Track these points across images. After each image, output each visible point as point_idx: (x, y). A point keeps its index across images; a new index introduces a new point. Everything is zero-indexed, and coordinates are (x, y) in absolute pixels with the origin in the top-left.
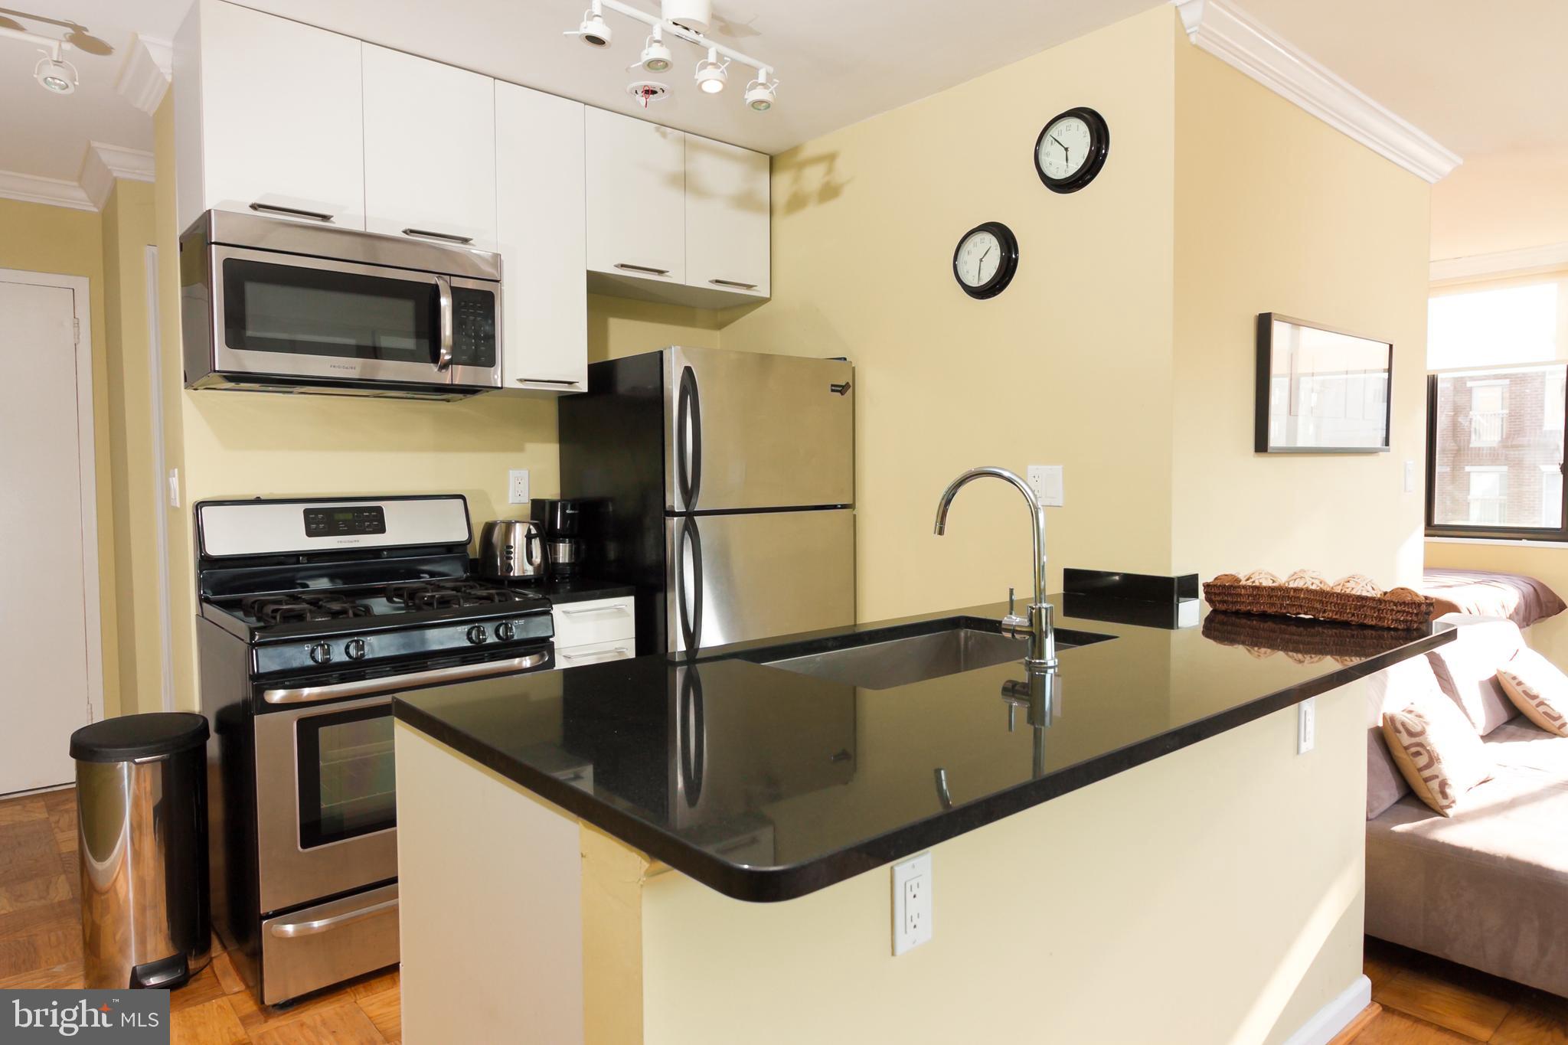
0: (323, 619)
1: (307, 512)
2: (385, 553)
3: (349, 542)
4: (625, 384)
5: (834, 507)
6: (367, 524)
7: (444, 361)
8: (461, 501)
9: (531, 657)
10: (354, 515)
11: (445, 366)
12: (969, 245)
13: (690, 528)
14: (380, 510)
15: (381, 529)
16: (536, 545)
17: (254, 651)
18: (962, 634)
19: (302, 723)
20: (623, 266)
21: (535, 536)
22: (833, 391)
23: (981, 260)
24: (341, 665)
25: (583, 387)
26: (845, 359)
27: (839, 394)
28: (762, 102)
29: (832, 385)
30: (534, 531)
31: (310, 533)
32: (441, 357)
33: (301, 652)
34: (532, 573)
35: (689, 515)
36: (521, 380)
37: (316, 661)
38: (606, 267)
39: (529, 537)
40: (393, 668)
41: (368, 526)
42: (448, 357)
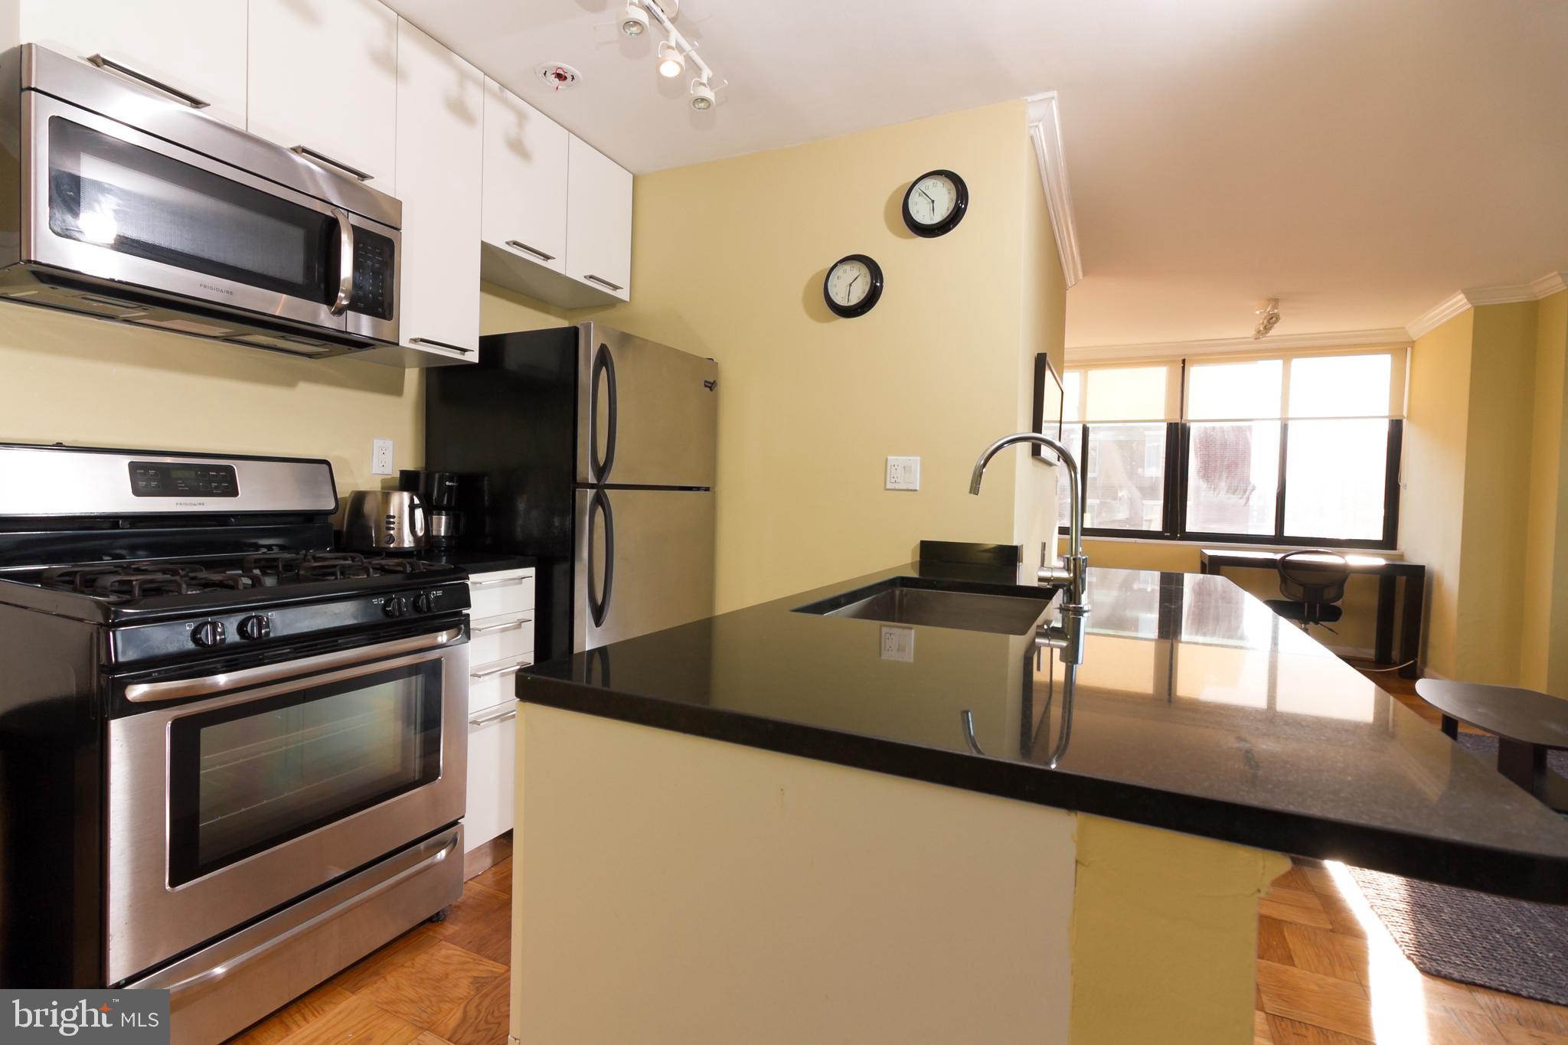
0: (194, 592)
1: (133, 467)
2: (233, 520)
3: (191, 504)
4: (513, 360)
5: (698, 489)
6: (214, 485)
7: (340, 307)
8: (325, 466)
9: (448, 631)
10: (197, 474)
11: (340, 312)
12: (839, 271)
13: (600, 501)
14: (230, 471)
15: (232, 491)
16: (419, 513)
17: (111, 634)
18: (897, 592)
19: (178, 725)
20: (515, 243)
21: (417, 506)
22: (706, 386)
23: (850, 285)
24: (234, 647)
25: (473, 357)
26: (712, 360)
27: (708, 389)
28: (703, 100)
29: (706, 382)
30: (416, 501)
31: (137, 492)
32: (338, 301)
33: (181, 634)
34: (412, 545)
35: (600, 488)
36: (415, 341)
37: (203, 645)
38: (499, 242)
39: (412, 508)
40: (295, 649)
41: (216, 488)
42: (345, 302)
